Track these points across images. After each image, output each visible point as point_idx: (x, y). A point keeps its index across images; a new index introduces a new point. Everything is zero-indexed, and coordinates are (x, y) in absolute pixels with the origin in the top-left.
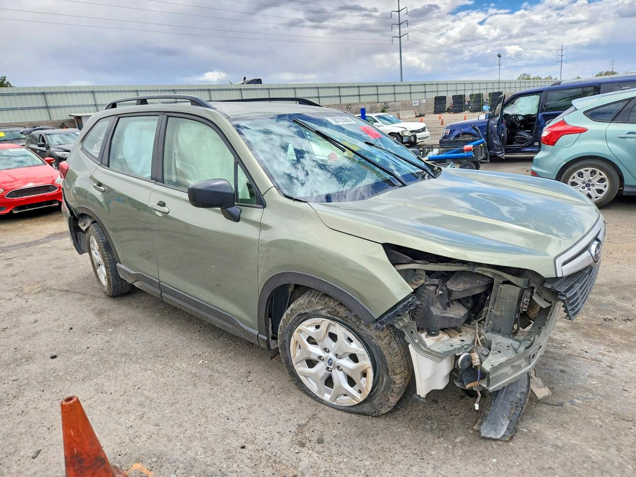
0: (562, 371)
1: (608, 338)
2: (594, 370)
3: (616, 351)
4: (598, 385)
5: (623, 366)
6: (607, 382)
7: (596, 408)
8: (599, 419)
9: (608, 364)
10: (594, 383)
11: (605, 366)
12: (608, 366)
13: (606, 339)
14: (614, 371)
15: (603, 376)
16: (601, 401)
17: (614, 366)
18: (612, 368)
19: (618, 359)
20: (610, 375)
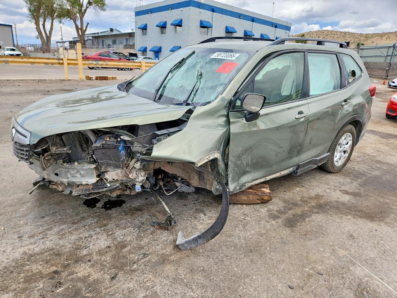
0: (44, 217)
1: (41, 263)
2: (28, 229)
3: (25, 253)
4: (18, 222)
5: (13, 243)
6: (15, 227)
7: (11, 212)
8: (7, 209)
9: (23, 238)
10: (21, 222)
11: (24, 236)
12: (22, 237)
13: (42, 261)
14: (16, 236)
15: (20, 229)
16: (11, 216)
17: (18, 239)
18: (19, 237)
19: (20, 246)
20: (17, 232)
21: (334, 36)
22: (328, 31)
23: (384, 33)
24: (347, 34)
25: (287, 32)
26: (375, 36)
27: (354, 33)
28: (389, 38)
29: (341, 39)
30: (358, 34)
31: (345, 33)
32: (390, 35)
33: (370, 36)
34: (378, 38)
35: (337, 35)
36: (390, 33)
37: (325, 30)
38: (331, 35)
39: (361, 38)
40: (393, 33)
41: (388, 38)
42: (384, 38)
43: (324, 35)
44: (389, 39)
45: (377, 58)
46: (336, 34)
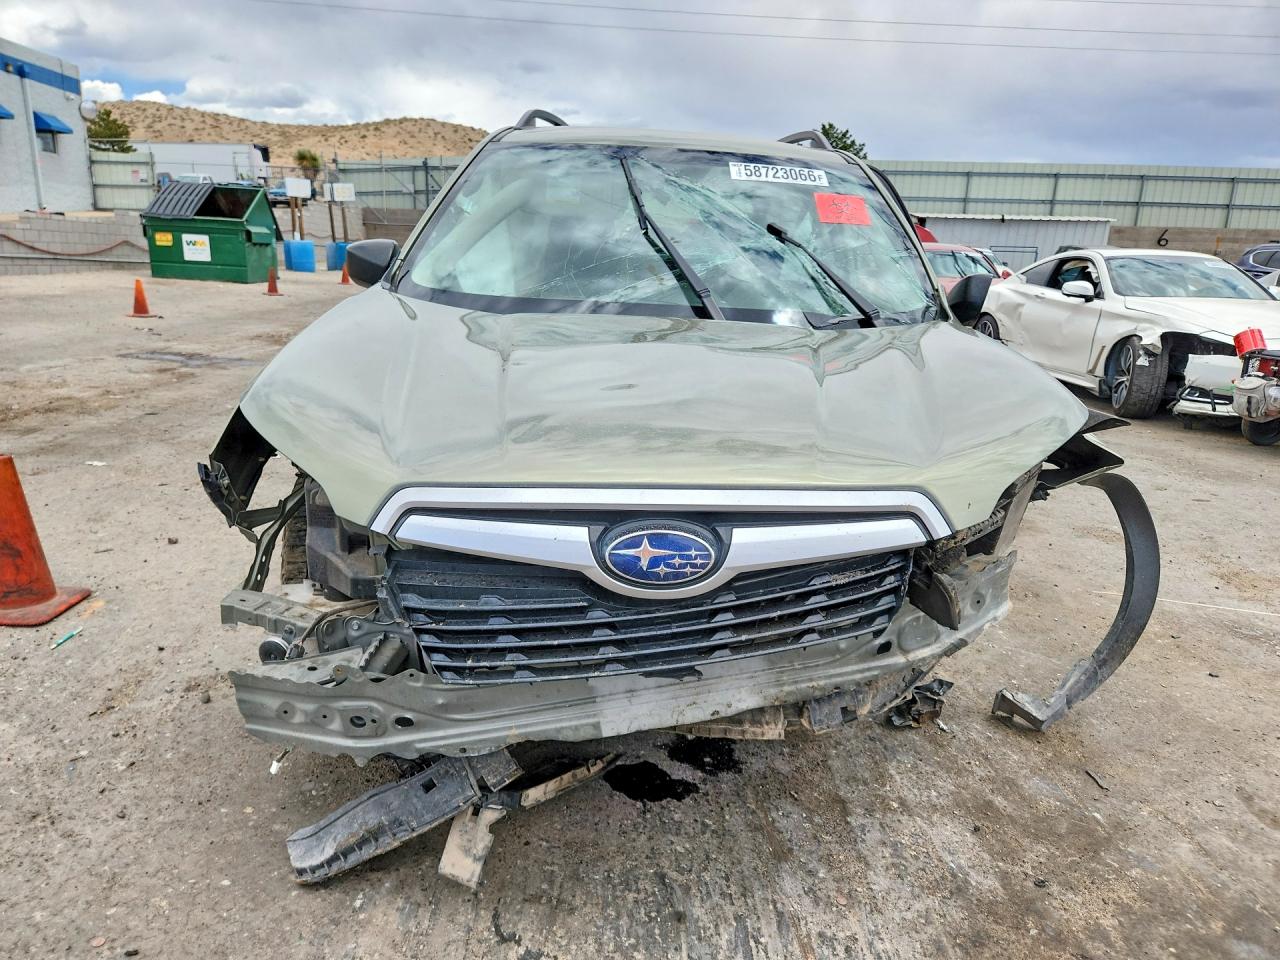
21: (183, 124)
22: (158, 106)
23: (326, 126)
24: (222, 119)
25: (72, 96)
26: (305, 132)
27: (243, 120)
28: (346, 142)
29: (209, 134)
30: (255, 123)
31: (216, 116)
32: (346, 134)
33: (293, 132)
34: (317, 139)
35: (192, 121)
36: (342, 127)
37: (146, 103)
38: (173, 121)
39: (269, 136)
40: (350, 129)
41: (342, 141)
42: (334, 140)
43: (147, 117)
44: (347, 145)
45: (393, 198)
46: (185, 116)
